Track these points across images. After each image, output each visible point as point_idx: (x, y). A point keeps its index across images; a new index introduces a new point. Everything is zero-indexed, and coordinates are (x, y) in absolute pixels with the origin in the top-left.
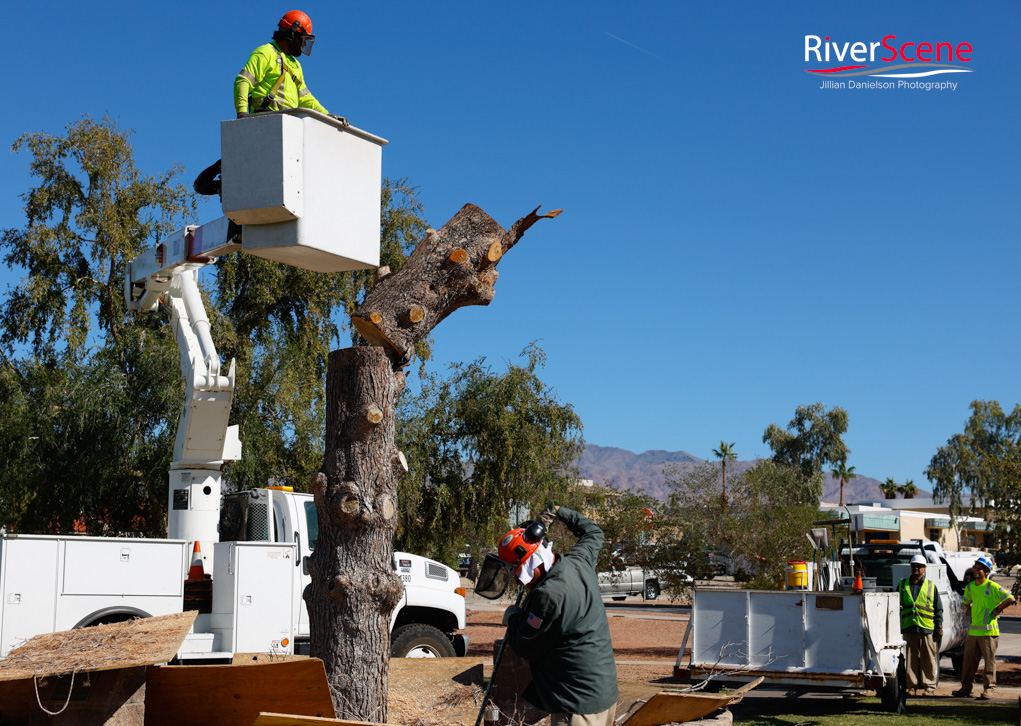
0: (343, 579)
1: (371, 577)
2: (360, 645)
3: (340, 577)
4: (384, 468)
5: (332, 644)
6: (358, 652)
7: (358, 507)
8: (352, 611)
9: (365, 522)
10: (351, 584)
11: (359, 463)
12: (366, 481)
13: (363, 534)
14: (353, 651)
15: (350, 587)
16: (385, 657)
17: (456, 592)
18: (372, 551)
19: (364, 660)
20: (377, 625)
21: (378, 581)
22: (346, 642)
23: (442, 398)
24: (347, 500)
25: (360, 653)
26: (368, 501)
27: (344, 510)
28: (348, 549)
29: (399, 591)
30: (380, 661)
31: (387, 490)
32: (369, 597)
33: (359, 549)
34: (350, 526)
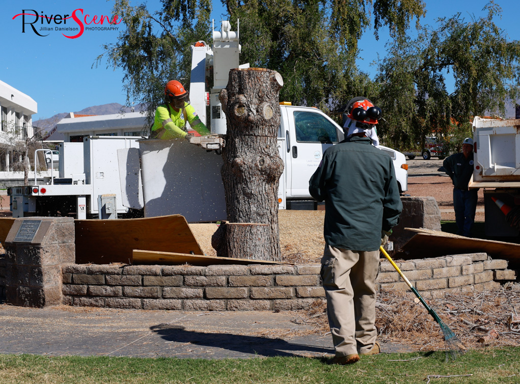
0: (238, 160)
1: (258, 158)
2: (254, 204)
3: (237, 159)
4: (264, 85)
5: (236, 203)
6: (253, 208)
7: (246, 112)
8: (247, 181)
9: (252, 122)
10: (244, 163)
11: (247, 81)
12: (252, 93)
13: (251, 130)
14: (249, 208)
15: (243, 166)
16: (272, 211)
17: (402, 167)
18: (258, 141)
19: (258, 214)
20: (265, 190)
21: (263, 161)
22: (245, 202)
23: (433, 41)
24: (238, 107)
25: (255, 209)
26: (253, 108)
27: (237, 114)
28: (242, 141)
29: (278, 167)
30: (269, 214)
31: (267, 100)
32: (258, 172)
33: (249, 140)
34: (243, 125)
